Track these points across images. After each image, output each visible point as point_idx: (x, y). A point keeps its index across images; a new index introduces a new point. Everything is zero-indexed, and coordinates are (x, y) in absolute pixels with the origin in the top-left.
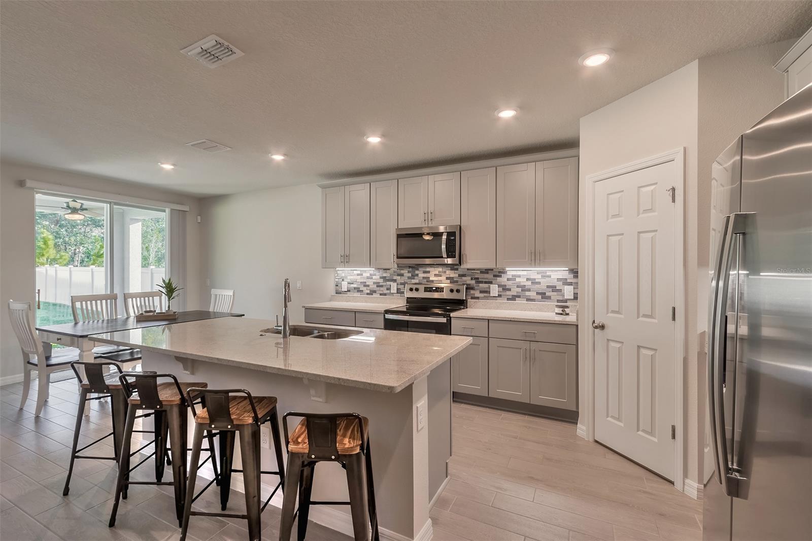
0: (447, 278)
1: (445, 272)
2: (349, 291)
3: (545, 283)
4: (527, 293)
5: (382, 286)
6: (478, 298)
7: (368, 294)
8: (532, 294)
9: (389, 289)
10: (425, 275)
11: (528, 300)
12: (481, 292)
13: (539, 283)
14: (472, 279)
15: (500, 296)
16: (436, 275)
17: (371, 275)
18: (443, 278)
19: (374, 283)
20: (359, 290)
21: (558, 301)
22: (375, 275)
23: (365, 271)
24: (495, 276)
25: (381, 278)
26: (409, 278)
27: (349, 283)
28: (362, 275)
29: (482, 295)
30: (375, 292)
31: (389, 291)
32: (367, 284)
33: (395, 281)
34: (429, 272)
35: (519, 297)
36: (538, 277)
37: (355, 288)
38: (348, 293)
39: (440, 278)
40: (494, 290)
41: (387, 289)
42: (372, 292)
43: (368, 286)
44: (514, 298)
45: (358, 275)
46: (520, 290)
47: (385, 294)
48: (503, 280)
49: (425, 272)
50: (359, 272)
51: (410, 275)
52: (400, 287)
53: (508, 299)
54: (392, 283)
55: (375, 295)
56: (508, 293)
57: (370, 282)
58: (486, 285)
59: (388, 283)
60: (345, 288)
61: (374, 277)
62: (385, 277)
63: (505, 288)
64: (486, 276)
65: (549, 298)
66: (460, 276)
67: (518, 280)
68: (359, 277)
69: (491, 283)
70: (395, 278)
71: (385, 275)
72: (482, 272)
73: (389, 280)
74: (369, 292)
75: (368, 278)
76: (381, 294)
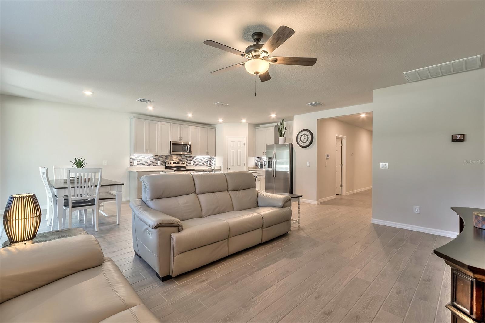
0: (179, 159)
1: (178, 157)
2: (138, 165)
3: (204, 160)
4: (200, 163)
5: (154, 162)
6: (188, 165)
7: (147, 166)
8: (201, 164)
9: (157, 163)
10: (171, 158)
11: (200, 165)
12: (189, 163)
13: (202, 161)
14: (186, 159)
15: (193, 164)
16: (175, 158)
17: (149, 158)
18: (177, 159)
19: (150, 161)
20: (143, 164)
21: (206, 165)
22: (151, 158)
23: (146, 156)
24: (192, 158)
25: (154, 159)
26: (165, 159)
27: (137, 161)
28: (145, 158)
29: (189, 164)
30: (151, 165)
31: (157, 164)
32: (147, 161)
33: (160, 160)
34: (173, 157)
35: (198, 165)
36: (202, 159)
37: (141, 163)
38: (137, 166)
39: (176, 159)
40: (192, 163)
41: (156, 163)
42: (149, 165)
43: (148, 162)
44: (197, 165)
45: (143, 158)
46: (198, 162)
47: (155, 166)
48: (194, 160)
49: (171, 157)
50: (143, 157)
51: (166, 158)
52: (162, 162)
53: (195, 165)
54: (158, 161)
55: (150, 166)
56: (196, 163)
57: (148, 161)
58: (190, 161)
59: (156, 161)
60: (135, 164)
61: (150, 159)
62: (155, 159)
63: (195, 162)
64: (190, 158)
65: (204, 164)
66: (182, 158)
67: (198, 160)
68: (143, 159)
69: (191, 161)
70: (159, 159)
71: (155, 158)
72: (189, 157)
73: (157, 160)
74: (148, 165)
75: (147, 159)
76: (154, 166)
